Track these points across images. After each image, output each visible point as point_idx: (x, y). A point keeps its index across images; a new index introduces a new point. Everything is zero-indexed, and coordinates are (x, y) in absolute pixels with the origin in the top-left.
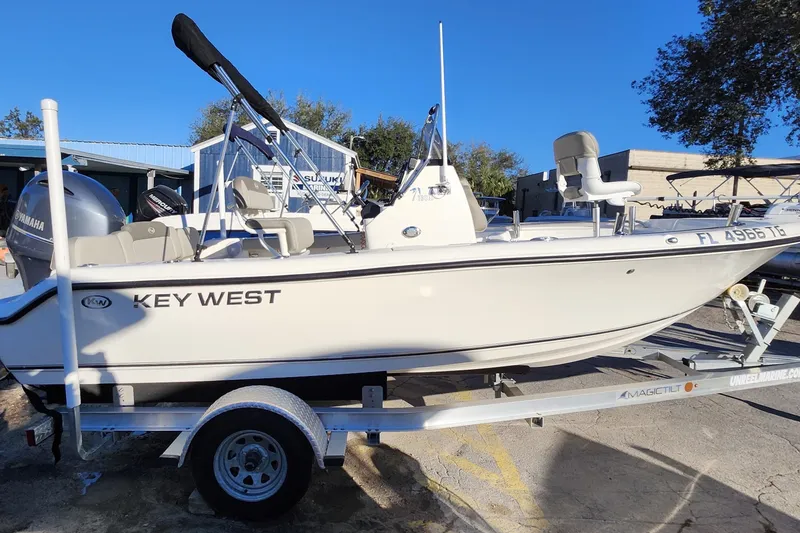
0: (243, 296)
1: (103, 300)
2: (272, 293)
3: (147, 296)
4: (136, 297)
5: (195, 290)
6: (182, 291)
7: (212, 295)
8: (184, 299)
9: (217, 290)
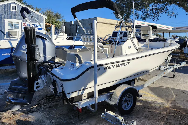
0: (124, 64)
1: (98, 69)
2: (128, 63)
3: (107, 67)
4: (105, 67)
5: (116, 64)
6: (113, 65)
7: (119, 65)
8: (114, 66)
9: (119, 63)
